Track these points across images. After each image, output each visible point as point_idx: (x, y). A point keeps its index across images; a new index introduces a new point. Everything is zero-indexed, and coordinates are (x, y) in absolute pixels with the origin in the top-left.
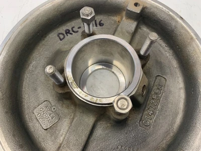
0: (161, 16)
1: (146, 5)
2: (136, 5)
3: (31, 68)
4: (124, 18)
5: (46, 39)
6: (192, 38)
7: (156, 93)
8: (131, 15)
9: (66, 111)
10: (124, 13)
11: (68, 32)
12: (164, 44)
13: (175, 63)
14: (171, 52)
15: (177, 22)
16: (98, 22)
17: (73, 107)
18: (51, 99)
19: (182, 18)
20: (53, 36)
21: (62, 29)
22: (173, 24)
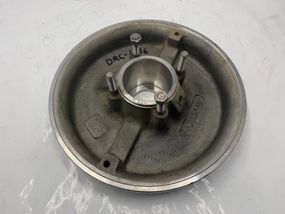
0: (198, 44)
1: (185, 34)
2: (176, 34)
3: (82, 88)
4: (166, 47)
5: (96, 64)
6: (224, 61)
7: (195, 110)
8: (172, 43)
9: (115, 122)
10: (166, 42)
11: (115, 58)
12: (203, 69)
13: (213, 85)
14: (209, 75)
15: (212, 48)
16: (142, 50)
17: (120, 119)
18: (101, 113)
19: (216, 45)
20: (101, 62)
21: (110, 56)
22: (209, 49)
